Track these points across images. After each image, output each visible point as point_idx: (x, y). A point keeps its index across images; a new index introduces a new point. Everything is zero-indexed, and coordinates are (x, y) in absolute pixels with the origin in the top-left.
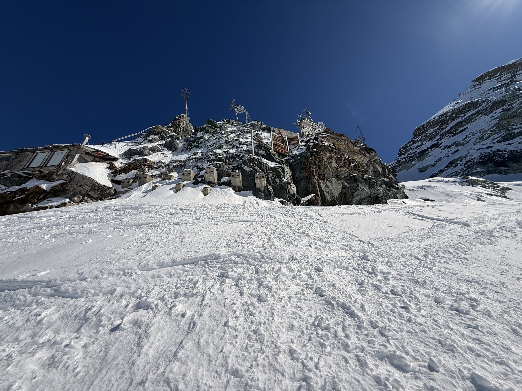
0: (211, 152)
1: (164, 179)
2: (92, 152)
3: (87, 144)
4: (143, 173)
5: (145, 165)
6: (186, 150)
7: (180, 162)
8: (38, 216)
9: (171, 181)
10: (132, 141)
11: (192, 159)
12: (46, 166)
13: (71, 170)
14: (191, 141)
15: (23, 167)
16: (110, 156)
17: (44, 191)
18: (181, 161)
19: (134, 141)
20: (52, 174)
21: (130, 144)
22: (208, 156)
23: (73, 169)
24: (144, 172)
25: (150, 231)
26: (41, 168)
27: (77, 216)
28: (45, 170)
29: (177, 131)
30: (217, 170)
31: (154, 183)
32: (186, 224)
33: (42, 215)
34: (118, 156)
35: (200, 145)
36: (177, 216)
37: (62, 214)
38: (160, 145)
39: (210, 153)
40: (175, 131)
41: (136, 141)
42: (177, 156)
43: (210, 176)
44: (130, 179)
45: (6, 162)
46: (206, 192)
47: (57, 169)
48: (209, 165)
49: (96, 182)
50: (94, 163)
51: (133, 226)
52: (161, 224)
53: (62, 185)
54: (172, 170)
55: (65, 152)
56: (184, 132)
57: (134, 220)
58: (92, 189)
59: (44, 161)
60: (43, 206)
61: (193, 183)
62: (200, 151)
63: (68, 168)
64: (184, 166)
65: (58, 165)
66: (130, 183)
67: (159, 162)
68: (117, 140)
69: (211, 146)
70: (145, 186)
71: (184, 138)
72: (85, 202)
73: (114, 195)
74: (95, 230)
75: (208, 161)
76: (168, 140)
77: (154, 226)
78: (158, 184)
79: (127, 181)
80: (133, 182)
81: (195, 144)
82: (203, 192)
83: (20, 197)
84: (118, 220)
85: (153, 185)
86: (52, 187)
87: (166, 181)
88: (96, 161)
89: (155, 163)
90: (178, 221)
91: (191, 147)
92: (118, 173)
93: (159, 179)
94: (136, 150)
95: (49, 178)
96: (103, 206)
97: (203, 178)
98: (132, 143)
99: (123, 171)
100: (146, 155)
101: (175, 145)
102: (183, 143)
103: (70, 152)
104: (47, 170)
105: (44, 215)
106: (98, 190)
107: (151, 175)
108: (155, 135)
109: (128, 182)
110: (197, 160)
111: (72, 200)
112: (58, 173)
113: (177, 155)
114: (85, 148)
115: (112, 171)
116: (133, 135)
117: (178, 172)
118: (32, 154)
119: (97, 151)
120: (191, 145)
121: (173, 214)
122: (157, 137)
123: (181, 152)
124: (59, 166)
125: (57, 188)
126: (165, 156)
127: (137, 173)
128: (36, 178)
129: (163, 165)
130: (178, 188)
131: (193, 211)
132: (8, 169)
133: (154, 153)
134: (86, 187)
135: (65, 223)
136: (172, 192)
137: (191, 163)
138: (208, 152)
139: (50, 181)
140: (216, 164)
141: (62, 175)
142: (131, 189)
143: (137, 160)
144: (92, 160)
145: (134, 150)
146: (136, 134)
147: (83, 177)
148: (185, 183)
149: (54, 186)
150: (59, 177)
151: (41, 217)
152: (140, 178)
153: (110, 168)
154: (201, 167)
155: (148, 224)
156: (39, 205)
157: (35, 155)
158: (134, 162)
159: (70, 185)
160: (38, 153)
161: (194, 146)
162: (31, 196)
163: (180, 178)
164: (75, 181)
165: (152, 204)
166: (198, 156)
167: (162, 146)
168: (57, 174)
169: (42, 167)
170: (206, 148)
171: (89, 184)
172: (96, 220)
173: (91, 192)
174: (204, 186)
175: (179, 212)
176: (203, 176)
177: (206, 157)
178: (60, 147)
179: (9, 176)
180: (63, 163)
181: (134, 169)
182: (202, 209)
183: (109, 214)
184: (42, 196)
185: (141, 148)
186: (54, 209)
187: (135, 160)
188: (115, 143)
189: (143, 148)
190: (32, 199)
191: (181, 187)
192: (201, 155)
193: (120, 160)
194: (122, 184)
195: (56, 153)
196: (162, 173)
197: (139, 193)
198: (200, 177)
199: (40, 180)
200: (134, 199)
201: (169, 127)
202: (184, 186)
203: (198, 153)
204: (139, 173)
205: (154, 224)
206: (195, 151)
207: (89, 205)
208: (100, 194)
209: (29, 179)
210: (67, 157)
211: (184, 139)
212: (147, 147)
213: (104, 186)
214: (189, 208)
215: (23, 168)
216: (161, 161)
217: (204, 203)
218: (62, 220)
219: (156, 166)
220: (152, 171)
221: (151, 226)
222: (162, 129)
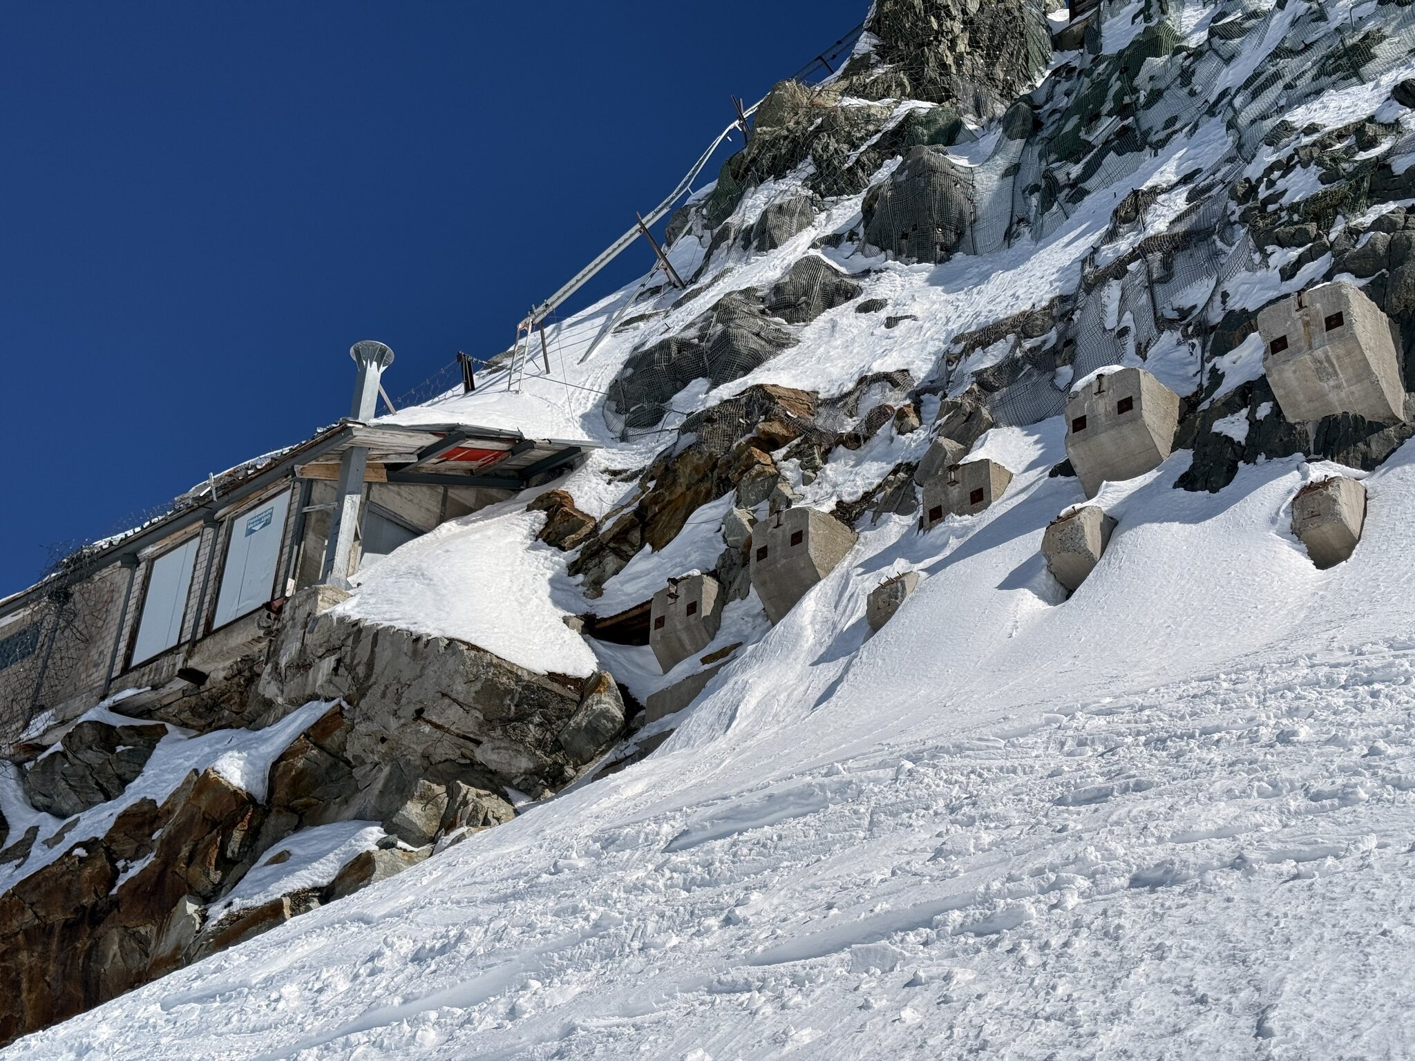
0: (1272, 140)
1: (936, 514)
2: (424, 453)
3: (381, 410)
4: (774, 510)
5: (770, 443)
6: (1046, 205)
7: (1023, 325)
8: (257, 978)
9: (998, 508)
10: (635, 287)
11: (1119, 269)
12: (209, 632)
13: (341, 620)
14: (1066, 114)
15: (103, 671)
16: (531, 444)
17: (242, 801)
18: (1027, 317)
19: (651, 283)
20: (254, 677)
21: (632, 311)
22: (1252, 190)
23: (349, 608)
24: (779, 504)
25: (963, 976)
26: (190, 655)
27: (460, 937)
28: (212, 658)
29: (931, 71)
30: (1377, 293)
31: (870, 566)
32: (1239, 863)
33: (275, 969)
34: (575, 434)
35: (1154, 118)
36: (1137, 805)
37: (371, 939)
38: (833, 241)
39: (1268, 156)
40: (916, 80)
41: (660, 278)
42: (989, 289)
43: (1323, 369)
44: (698, 581)
45: (27, 663)
46: (1326, 530)
47: (269, 632)
48: (1288, 273)
49: (500, 666)
50: (450, 527)
51: (826, 952)
52: (1028, 904)
53: (317, 733)
54: (973, 416)
55: (280, 506)
56: (991, 60)
57: (821, 897)
58: (488, 723)
59: (194, 602)
60: (259, 900)
61: (1188, 481)
62: (1168, 173)
63: (322, 609)
64: (1067, 348)
65: (267, 606)
66: (707, 608)
67: (865, 381)
68: (540, 313)
69: (1255, 85)
70: (811, 606)
71: (1000, 109)
72: (472, 821)
73: (627, 730)
74: (593, 1023)
75: (1264, 239)
76: (883, 175)
77: (985, 929)
78: (900, 566)
79: (682, 605)
80: (722, 600)
81: (1107, 126)
82: (1297, 533)
83: (137, 868)
84: (713, 922)
85: (871, 583)
86: (275, 765)
87: (955, 521)
88: (461, 512)
89: (832, 402)
90: (1160, 853)
91: (1076, 170)
92: (611, 561)
93: (896, 526)
94: (683, 345)
95: (243, 704)
96: (588, 829)
97: (1264, 410)
98: (641, 297)
99: (636, 535)
100: (756, 360)
101: (945, 199)
102: (1001, 162)
103: (307, 501)
104: (222, 655)
105: (282, 964)
106: (522, 717)
107: (830, 505)
108: (780, 175)
109: (692, 608)
110: (1167, 265)
111: (395, 829)
112: (283, 662)
113: (984, 277)
114: (378, 437)
115: (572, 555)
116: (632, 235)
117: (1028, 421)
118: (126, 572)
119: (451, 435)
120: (1072, 149)
121: (1101, 796)
122: (792, 187)
123: (1010, 236)
124: (273, 608)
125: (300, 763)
126: (891, 322)
127: (729, 521)
128: (184, 725)
129: (897, 400)
130: (1065, 559)
131: (1266, 733)
132: (43, 708)
133: (807, 319)
134: (453, 717)
135: (406, 1001)
136: (1028, 603)
137: (1113, 306)
138: (1242, 152)
139: (253, 723)
140: (1353, 233)
141: (303, 665)
142: (727, 653)
143: (708, 418)
144: (436, 509)
145: (664, 346)
146: (650, 220)
147: (418, 645)
148: (1113, 494)
149: (282, 757)
150: (293, 686)
151: (269, 982)
152: (763, 553)
153: (551, 537)
154: (1216, 316)
155: (927, 920)
156: (238, 904)
157: (140, 573)
158: (690, 438)
159: (361, 728)
160: (152, 560)
161: (1106, 147)
162: (185, 851)
163: (1066, 469)
164: (377, 690)
165: (905, 742)
166: (1159, 221)
167: (847, 247)
168: (276, 667)
169: (194, 643)
170: (1214, 129)
171: (460, 688)
172: (576, 944)
173: (487, 745)
174: (1290, 482)
175: (1148, 765)
176: (1252, 392)
177: (1236, 209)
178: (247, 480)
179: (58, 747)
180: (291, 583)
181: (707, 498)
182: (1338, 699)
183: (639, 888)
184: (237, 835)
185: (706, 320)
186: (319, 912)
187: (694, 423)
188: (533, 338)
189: (722, 310)
190: (195, 871)
191: (1092, 538)
192: (1179, 201)
193: (601, 457)
194: (654, 634)
195: (240, 525)
196: (909, 468)
197: (791, 678)
198: (1229, 407)
199: (202, 731)
200: (767, 734)
201: (863, 64)
202: (1111, 525)
203: (1154, 191)
204: (743, 515)
205: (976, 912)
206: (1122, 189)
207: (499, 842)
208: (540, 743)
209: (149, 739)
210: (299, 536)
211: (1007, 122)
212: (748, 293)
213: (552, 676)
214: (1213, 715)
215: (110, 681)
216: (878, 367)
217: (1346, 635)
218: (383, 979)
219: (849, 426)
220: (830, 469)
221: (961, 930)
222: (813, 110)
